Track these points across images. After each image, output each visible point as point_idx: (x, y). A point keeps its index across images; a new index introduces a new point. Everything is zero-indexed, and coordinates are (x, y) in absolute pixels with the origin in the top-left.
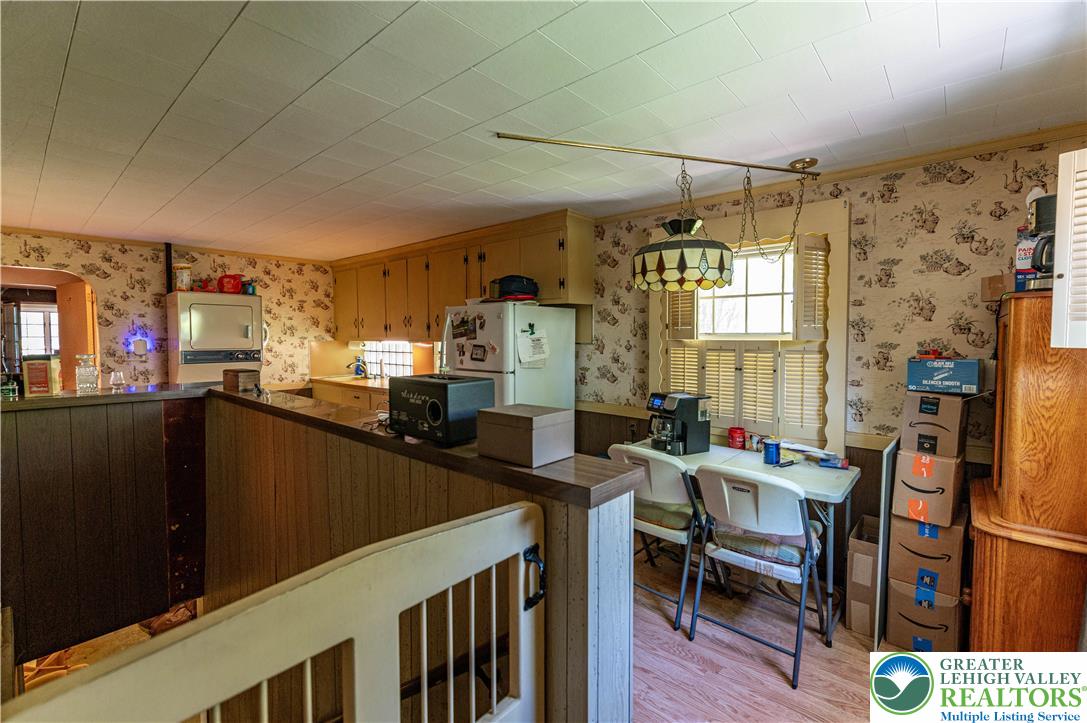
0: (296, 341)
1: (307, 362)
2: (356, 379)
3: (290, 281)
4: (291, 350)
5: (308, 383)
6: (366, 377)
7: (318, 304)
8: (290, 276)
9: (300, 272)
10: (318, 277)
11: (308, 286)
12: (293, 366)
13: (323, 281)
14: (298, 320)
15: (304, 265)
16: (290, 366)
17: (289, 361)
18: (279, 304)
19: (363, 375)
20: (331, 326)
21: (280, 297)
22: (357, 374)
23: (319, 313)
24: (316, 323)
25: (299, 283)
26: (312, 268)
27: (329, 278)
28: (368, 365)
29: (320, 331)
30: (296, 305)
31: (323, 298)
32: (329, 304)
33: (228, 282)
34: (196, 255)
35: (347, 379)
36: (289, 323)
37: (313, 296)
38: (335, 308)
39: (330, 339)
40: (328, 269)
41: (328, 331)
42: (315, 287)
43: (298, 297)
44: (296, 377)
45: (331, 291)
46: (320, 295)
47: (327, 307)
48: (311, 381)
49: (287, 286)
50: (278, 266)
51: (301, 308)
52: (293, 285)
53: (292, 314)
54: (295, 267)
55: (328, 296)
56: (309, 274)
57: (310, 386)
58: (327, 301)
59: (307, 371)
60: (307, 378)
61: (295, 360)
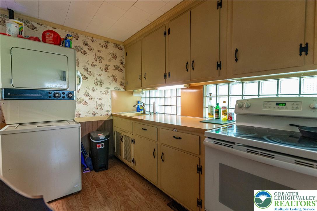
0: (103, 90)
1: (109, 103)
2: (138, 115)
3: (100, 52)
4: (101, 96)
5: (110, 116)
6: (144, 114)
7: (116, 68)
8: (101, 49)
9: (106, 46)
10: (116, 51)
11: (110, 56)
12: (101, 106)
13: (120, 54)
14: (105, 77)
15: (108, 42)
16: (100, 105)
17: (99, 102)
18: (93, 66)
19: (142, 112)
20: (124, 82)
21: (94, 61)
22: (138, 111)
23: (117, 73)
24: (115, 79)
25: (105, 53)
26: (113, 45)
27: (123, 52)
28: (146, 106)
29: (117, 85)
30: (103, 67)
31: (119, 64)
32: (122, 68)
33: (49, 36)
34: (35, 25)
35: (132, 114)
36: (99, 78)
37: (114, 63)
38: (126, 70)
39: (123, 90)
40: (122, 47)
41: (122, 85)
42: (115, 57)
43: (105, 62)
44: (103, 113)
45: (124, 60)
46: (117, 62)
47: (121, 71)
48: (112, 115)
49: (98, 54)
50: (93, 41)
51: (106, 70)
52: (102, 54)
53: (101, 72)
54: (103, 43)
55: (122, 63)
56: (112, 49)
57: (111, 118)
58: (121, 66)
59: (109, 109)
60: (110, 113)
61: (103, 102)
